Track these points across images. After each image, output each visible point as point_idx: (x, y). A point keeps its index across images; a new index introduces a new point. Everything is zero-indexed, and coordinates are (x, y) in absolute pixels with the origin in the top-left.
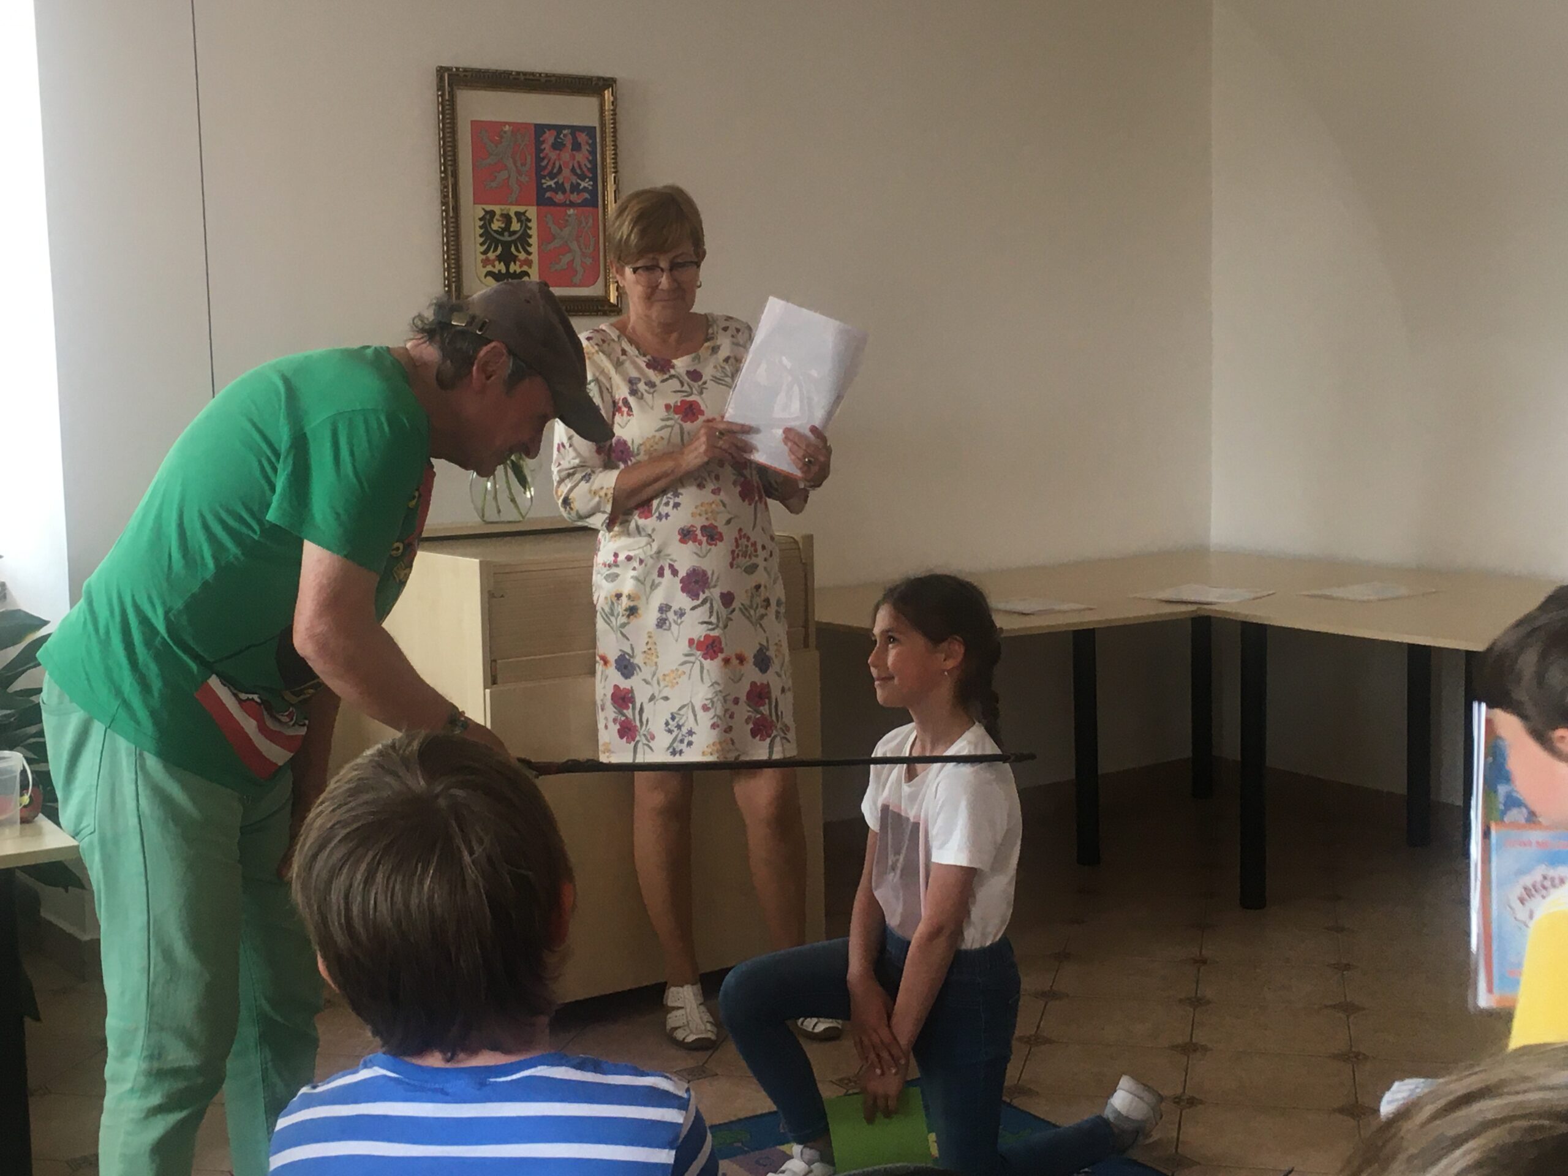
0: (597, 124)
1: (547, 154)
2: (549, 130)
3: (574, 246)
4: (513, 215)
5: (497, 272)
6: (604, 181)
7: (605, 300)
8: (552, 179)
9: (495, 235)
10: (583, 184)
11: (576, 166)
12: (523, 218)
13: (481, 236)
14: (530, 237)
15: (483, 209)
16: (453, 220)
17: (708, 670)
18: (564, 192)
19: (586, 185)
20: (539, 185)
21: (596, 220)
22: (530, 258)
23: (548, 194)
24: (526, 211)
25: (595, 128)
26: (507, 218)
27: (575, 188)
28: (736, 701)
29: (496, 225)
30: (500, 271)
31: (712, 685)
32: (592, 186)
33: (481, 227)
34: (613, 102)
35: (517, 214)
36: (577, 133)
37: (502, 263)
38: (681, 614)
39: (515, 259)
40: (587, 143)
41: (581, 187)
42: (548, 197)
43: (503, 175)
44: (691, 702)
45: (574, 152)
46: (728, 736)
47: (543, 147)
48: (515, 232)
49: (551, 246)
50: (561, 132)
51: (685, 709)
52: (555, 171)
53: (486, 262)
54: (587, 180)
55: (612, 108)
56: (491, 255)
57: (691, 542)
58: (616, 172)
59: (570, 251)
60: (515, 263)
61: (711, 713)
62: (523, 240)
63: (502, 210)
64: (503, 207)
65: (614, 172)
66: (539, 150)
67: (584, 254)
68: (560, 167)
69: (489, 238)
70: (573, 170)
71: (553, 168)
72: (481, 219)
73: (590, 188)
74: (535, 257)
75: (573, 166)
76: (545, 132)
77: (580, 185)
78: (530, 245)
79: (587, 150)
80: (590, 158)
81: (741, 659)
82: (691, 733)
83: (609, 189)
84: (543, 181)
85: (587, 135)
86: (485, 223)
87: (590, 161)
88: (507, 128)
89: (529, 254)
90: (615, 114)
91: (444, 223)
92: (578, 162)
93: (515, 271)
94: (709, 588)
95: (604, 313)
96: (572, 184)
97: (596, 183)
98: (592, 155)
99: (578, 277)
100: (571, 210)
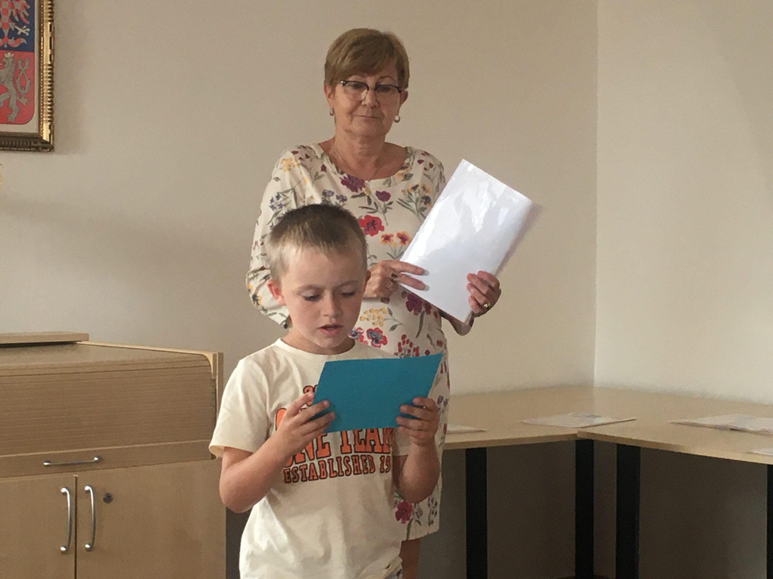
3: (10, 86)
6: (41, 29)
7: (42, 138)
10: (20, 31)
18: (3, 36)
19: (24, 31)
21: (31, 65)
27: (13, 34)
32: (29, 32)
41: (19, 33)
45: (14, 2)
54: (25, 27)
58: (52, 21)
59: (6, 90)
65: (50, 21)
67: (19, 95)
70: (12, 18)
73: (27, 34)
75: (12, 13)
77: (17, 31)
80: (29, 7)
83: (45, 36)
87: (28, 10)
92: (17, 10)
95: (37, 149)
96: (10, 30)
97: (33, 30)
98: (29, 4)
99: (14, 115)
100: (9, 54)
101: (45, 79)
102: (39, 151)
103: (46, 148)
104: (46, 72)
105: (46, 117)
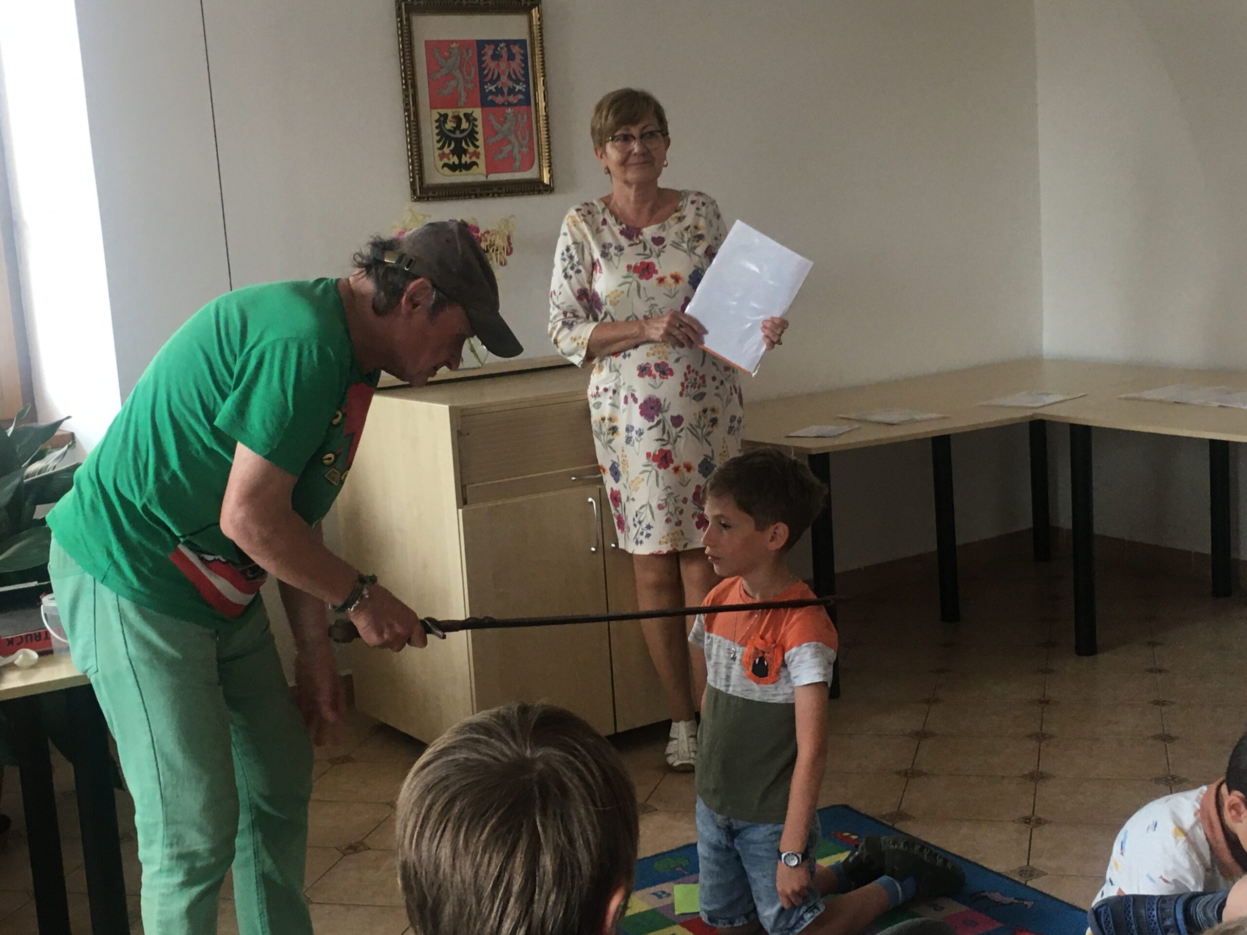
0: (525, 36)
1: (488, 64)
2: (488, 45)
3: (512, 138)
4: (462, 116)
5: (451, 162)
6: (535, 84)
7: (543, 182)
8: (492, 85)
9: (447, 133)
10: (518, 88)
11: (511, 71)
12: (471, 118)
13: (438, 134)
14: (477, 133)
15: (438, 113)
16: (414, 123)
17: (662, 478)
18: (503, 94)
19: (521, 88)
20: (482, 90)
21: (529, 118)
22: (478, 150)
23: (490, 98)
24: (473, 112)
25: (524, 41)
26: (458, 119)
27: (512, 91)
28: (685, 501)
29: (450, 125)
30: (454, 163)
31: (666, 489)
32: (526, 88)
33: (437, 128)
34: (539, 19)
35: (465, 115)
36: (511, 46)
37: (455, 157)
38: (640, 433)
39: (465, 152)
40: (520, 53)
41: (517, 90)
42: (492, 101)
43: (453, 83)
44: (648, 502)
45: (511, 62)
46: (678, 528)
47: (484, 59)
48: (464, 130)
49: (494, 140)
50: (498, 46)
51: (645, 508)
52: (494, 78)
53: (442, 156)
54: (521, 84)
55: (539, 23)
56: (447, 150)
57: (647, 376)
59: (509, 142)
60: (466, 156)
61: (666, 510)
62: (472, 136)
63: (453, 112)
64: (454, 110)
65: (543, 76)
66: (481, 62)
67: (521, 146)
68: (499, 74)
69: (444, 137)
70: (509, 77)
71: (493, 76)
72: (436, 121)
73: (524, 90)
74: (481, 150)
75: (509, 73)
76: (485, 47)
77: (515, 88)
78: (477, 140)
79: (521, 60)
80: (523, 65)
81: (689, 468)
82: (649, 527)
83: (539, 90)
84: (486, 87)
85: (520, 47)
86: (440, 124)
87: (523, 68)
88: (454, 44)
89: (477, 147)
90: (541, 29)
91: (407, 125)
92: (514, 70)
93: (466, 162)
94: (662, 412)
95: (540, 192)
96: (509, 88)
97: (528, 86)
98: (524, 63)
99: (517, 164)
100: (509, 109)
101: (542, 129)
102: (542, 194)
103: (547, 191)
104: (542, 123)
105: (545, 163)
